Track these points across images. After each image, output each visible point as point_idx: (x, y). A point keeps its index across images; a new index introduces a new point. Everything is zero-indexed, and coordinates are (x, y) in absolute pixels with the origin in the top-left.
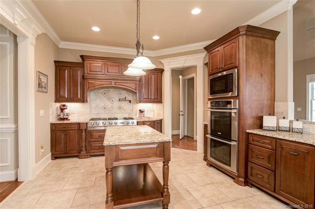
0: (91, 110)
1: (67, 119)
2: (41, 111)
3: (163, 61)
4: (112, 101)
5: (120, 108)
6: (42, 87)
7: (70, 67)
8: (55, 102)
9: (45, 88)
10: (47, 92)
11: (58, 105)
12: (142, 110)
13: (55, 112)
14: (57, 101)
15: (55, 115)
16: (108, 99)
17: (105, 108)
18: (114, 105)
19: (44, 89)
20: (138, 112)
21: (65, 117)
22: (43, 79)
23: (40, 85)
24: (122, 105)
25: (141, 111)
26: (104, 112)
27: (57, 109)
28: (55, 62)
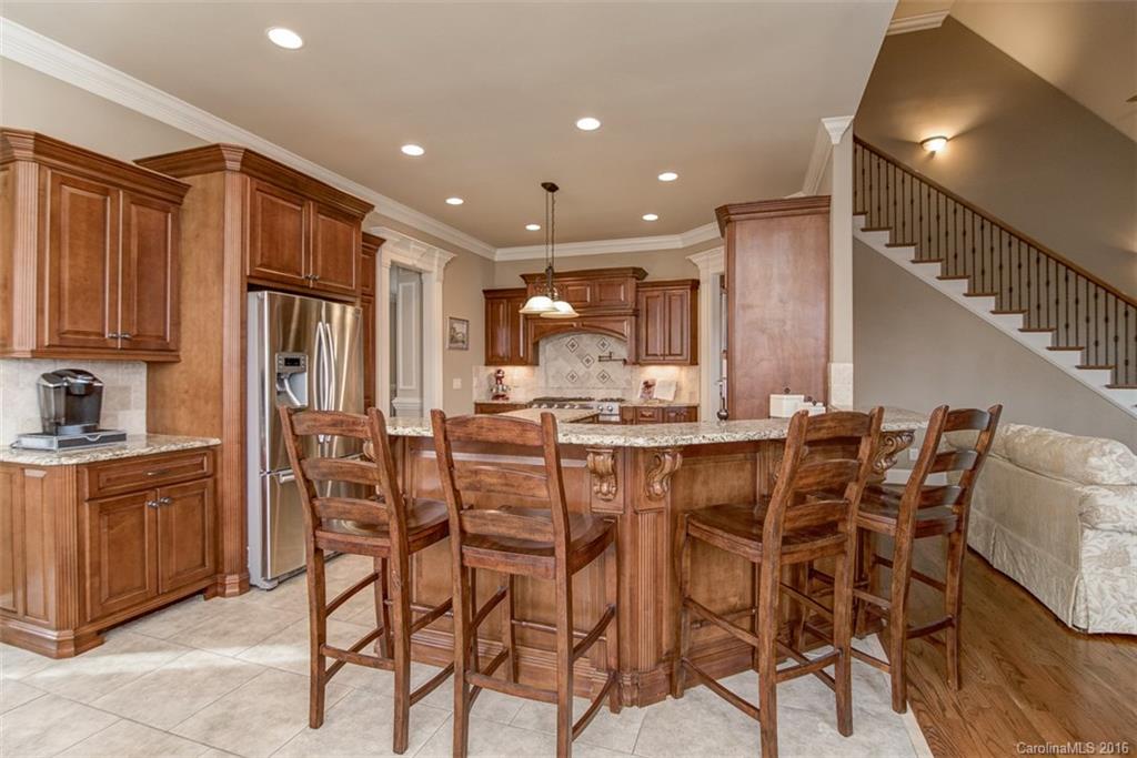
0: (547, 381)
1: (503, 396)
2: (455, 380)
3: (695, 258)
4: (588, 361)
5: (604, 377)
6: (457, 342)
7: (509, 299)
8: (486, 365)
9: (463, 342)
10: (467, 349)
11: (492, 370)
12: (650, 383)
13: (485, 382)
14: (488, 363)
15: (486, 387)
16: (578, 356)
17: (573, 377)
18: (591, 369)
19: (460, 344)
20: (642, 386)
21: (501, 393)
22: (460, 328)
23: (453, 339)
24: (607, 370)
25: (648, 385)
26: (570, 385)
27: (489, 378)
28: (485, 292)
